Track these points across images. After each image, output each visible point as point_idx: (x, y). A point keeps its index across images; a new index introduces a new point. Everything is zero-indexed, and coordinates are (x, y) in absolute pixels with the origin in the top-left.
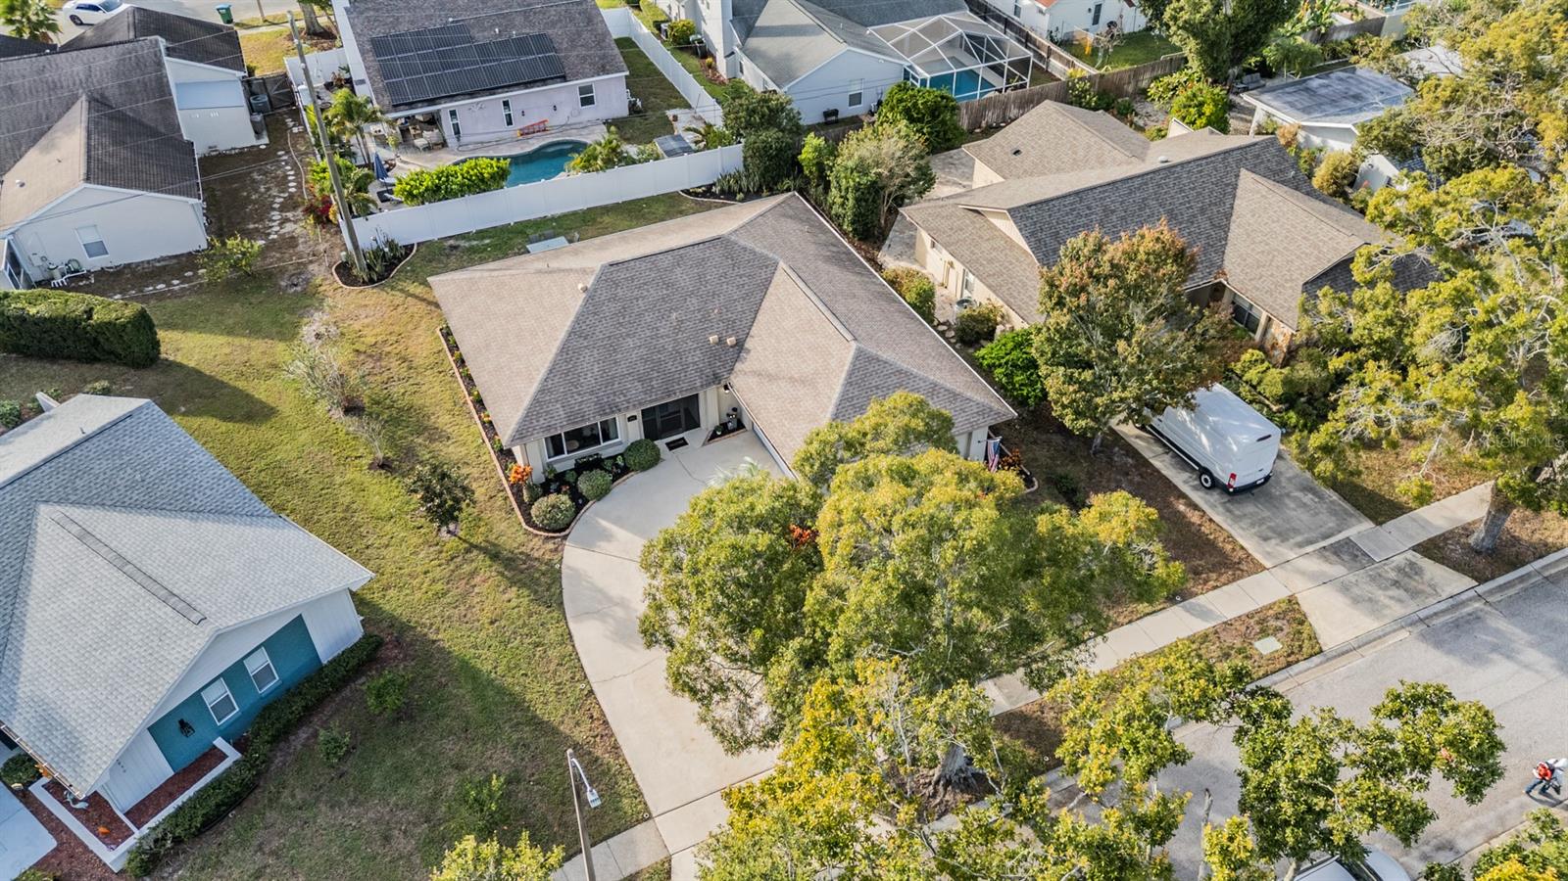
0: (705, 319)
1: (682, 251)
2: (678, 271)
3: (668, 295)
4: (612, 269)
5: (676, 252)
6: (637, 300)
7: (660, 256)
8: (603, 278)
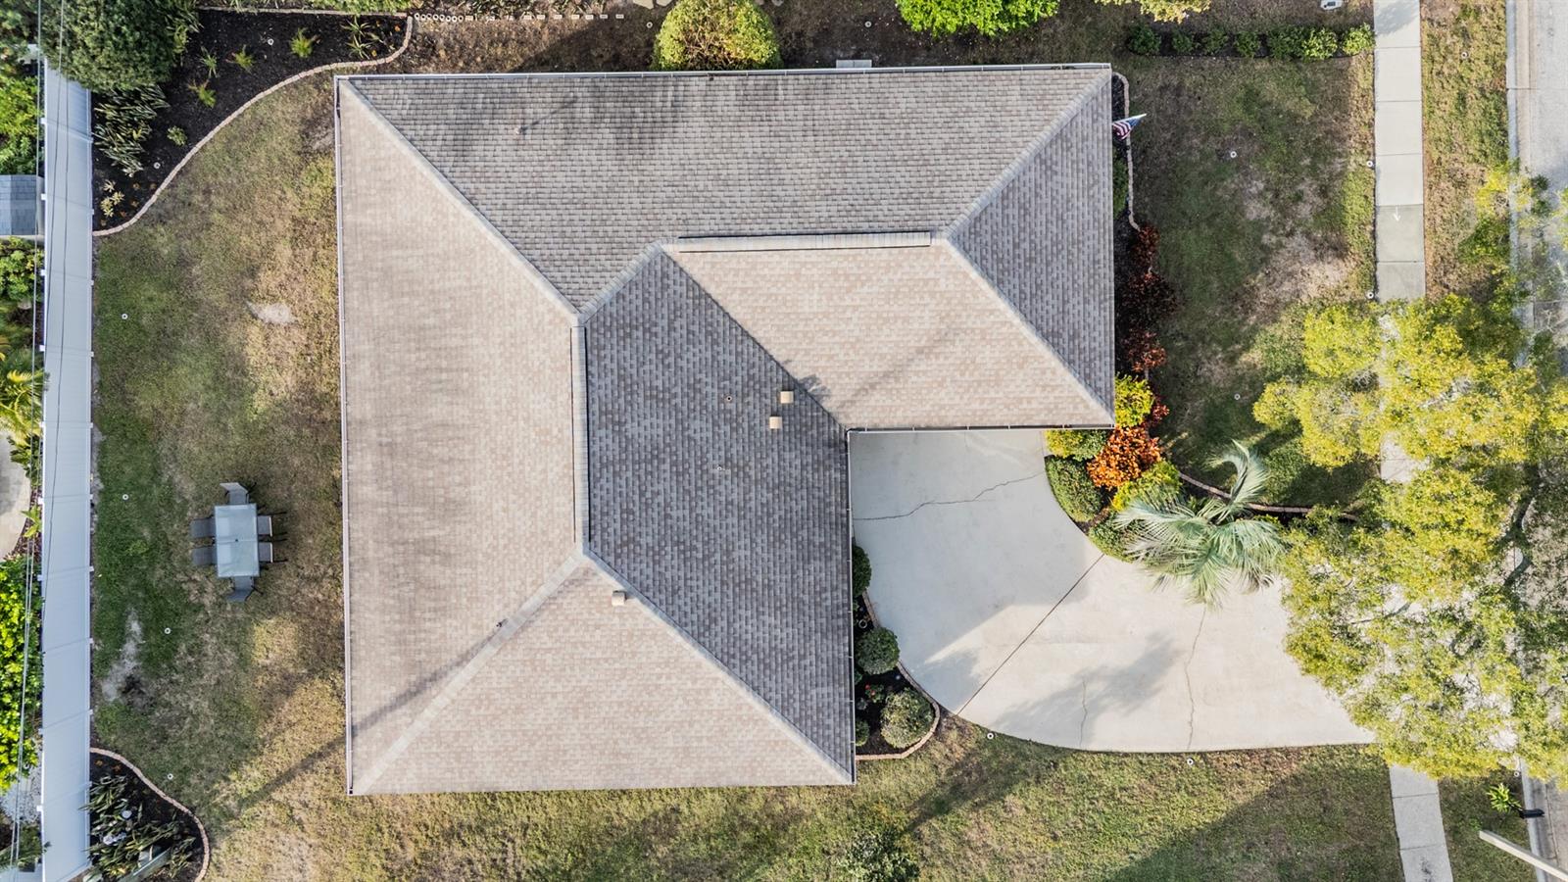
0: (734, 422)
1: (595, 408)
2: (632, 429)
3: (674, 464)
4: (597, 538)
5: (594, 418)
6: (667, 516)
7: (595, 448)
8: (611, 559)
